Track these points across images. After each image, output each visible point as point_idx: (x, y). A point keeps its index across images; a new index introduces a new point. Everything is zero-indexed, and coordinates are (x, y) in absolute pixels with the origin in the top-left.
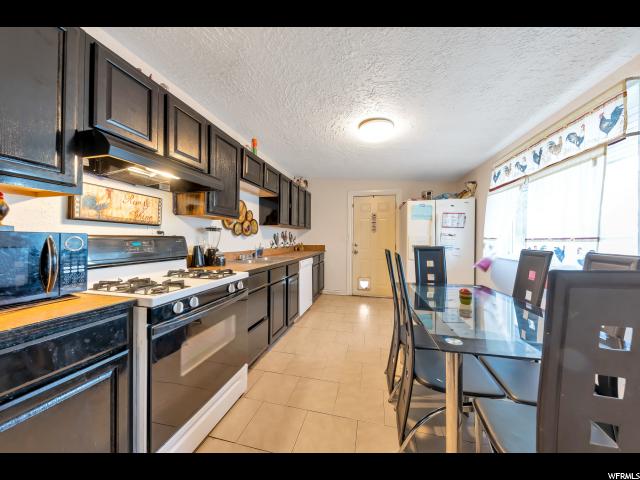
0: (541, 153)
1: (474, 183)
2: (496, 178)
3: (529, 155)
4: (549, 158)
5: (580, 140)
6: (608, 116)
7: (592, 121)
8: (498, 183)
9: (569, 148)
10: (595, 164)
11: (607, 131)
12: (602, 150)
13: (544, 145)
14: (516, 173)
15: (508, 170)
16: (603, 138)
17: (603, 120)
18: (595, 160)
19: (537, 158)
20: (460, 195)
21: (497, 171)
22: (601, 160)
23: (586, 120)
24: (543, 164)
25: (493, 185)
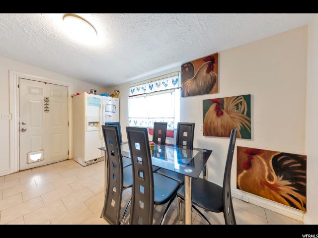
0: (152, 86)
1: (118, 91)
2: (132, 91)
3: (147, 85)
4: (155, 88)
5: (166, 85)
6: (175, 81)
7: (170, 80)
8: (134, 94)
9: (162, 87)
10: (172, 94)
11: (174, 84)
12: (173, 90)
13: (154, 83)
14: (141, 91)
15: (138, 89)
16: (173, 87)
17: (173, 81)
18: (171, 93)
19: (151, 87)
20: (112, 96)
21: (133, 88)
22: (173, 93)
23: (168, 79)
24: (153, 90)
25: (131, 94)
